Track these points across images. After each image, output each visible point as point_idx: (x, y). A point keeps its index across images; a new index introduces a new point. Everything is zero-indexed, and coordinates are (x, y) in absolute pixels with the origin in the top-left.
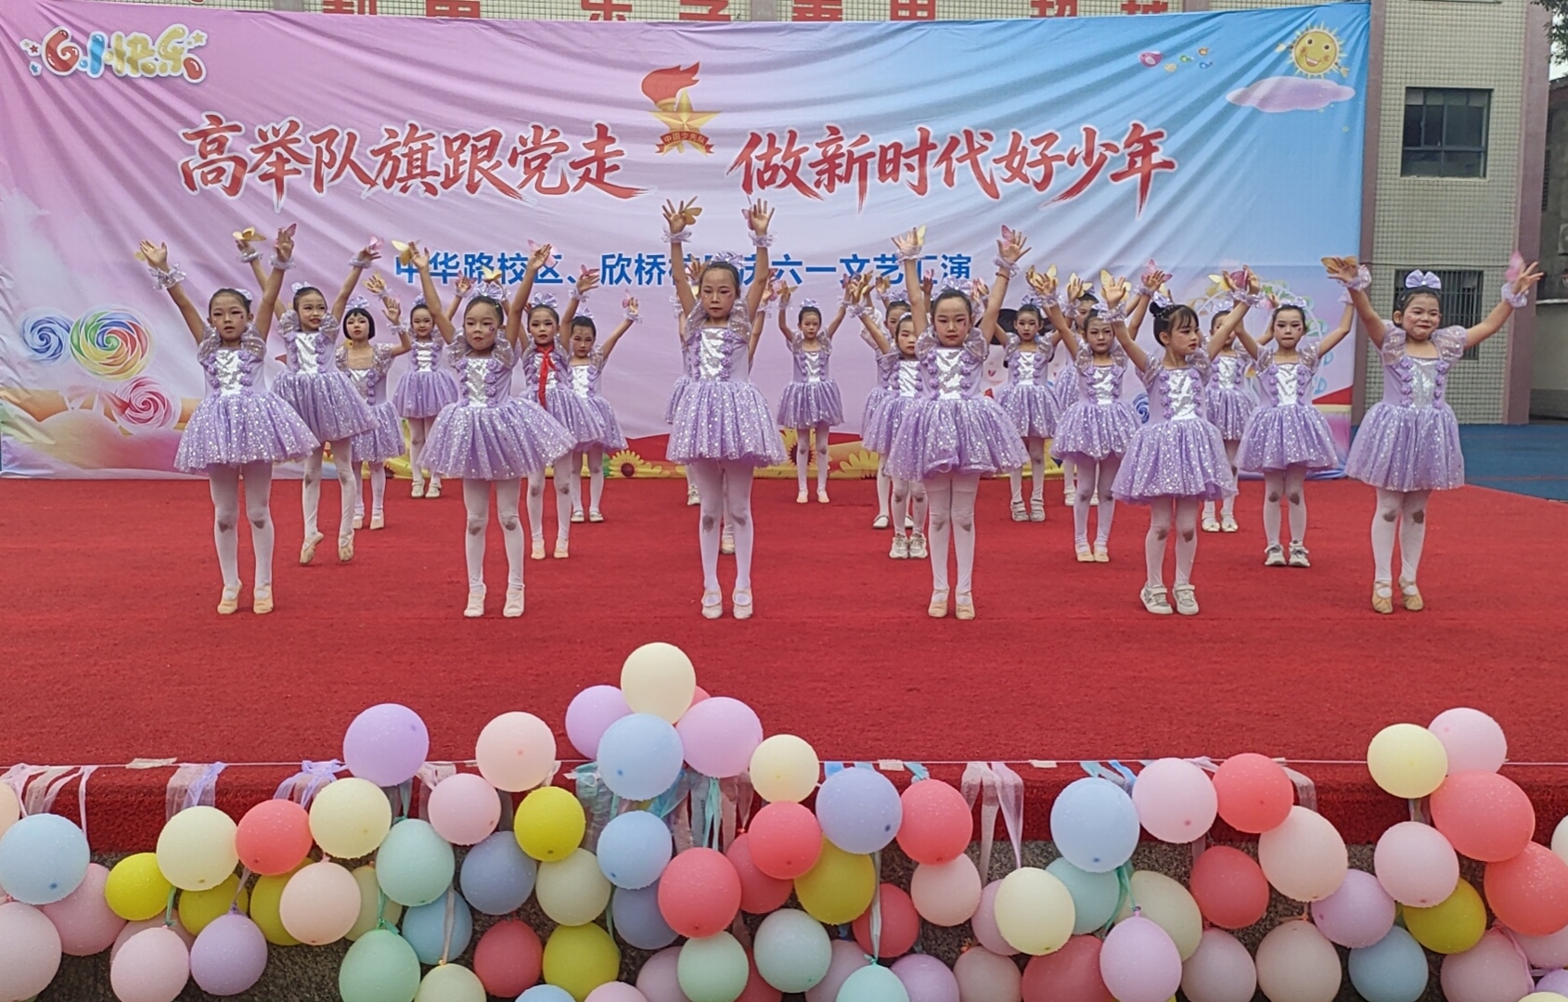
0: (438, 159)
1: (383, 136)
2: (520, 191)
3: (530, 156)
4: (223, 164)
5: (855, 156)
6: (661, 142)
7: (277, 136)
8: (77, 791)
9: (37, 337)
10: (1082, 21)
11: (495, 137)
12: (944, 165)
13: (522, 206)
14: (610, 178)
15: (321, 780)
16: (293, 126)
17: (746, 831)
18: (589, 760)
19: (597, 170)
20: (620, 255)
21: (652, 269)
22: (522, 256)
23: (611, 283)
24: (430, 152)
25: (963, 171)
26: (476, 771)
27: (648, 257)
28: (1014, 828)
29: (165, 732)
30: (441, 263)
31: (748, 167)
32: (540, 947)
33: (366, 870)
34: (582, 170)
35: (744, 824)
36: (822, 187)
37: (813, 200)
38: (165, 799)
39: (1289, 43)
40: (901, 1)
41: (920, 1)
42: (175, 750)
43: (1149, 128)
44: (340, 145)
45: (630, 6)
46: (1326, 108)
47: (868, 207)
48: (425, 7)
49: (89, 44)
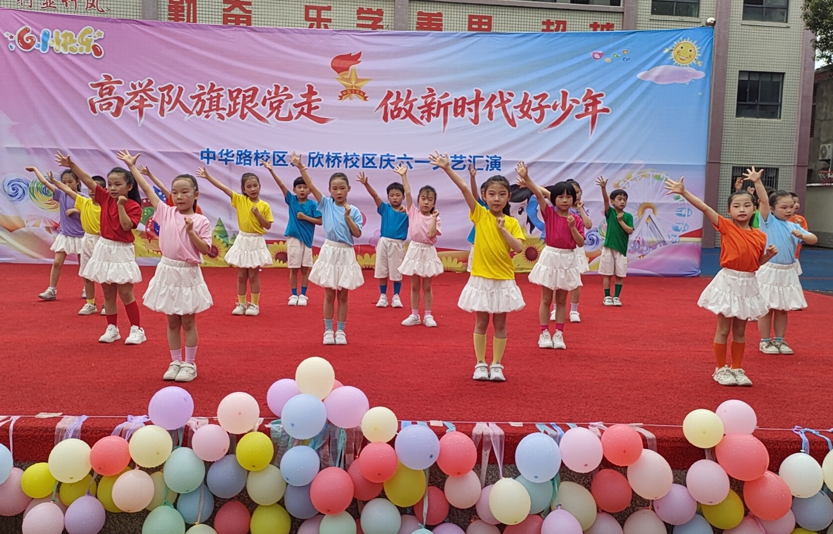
0: (226, 102)
1: (197, 89)
2: (267, 119)
3: (273, 100)
4: (111, 101)
5: (442, 104)
6: (341, 95)
7: (141, 87)
8: (9, 430)
9: (11, 189)
10: (568, 34)
11: (255, 90)
12: (488, 109)
13: (268, 126)
14: (314, 113)
15: (138, 426)
16: (150, 83)
17: (359, 456)
19: (307, 109)
20: (318, 152)
21: (335, 159)
22: (267, 152)
23: (313, 166)
24: (221, 98)
25: (498, 112)
26: (217, 423)
27: (333, 154)
28: (499, 457)
29: (58, 399)
30: (225, 154)
31: (386, 108)
32: (249, 516)
33: (159, 473)
34: (299, 109)
36: (424, 119)
37: (419, 126)
38: (54, 435)
39: (671, 48)
40: (474, 20)
41: (483, 20)
42: (63, 409)
43: (596, 92)
44: (174, 93)
45: (331, 20)
46: (689, 82)
47: (448, 130)
48: (222, 17)
49: (41, 36)
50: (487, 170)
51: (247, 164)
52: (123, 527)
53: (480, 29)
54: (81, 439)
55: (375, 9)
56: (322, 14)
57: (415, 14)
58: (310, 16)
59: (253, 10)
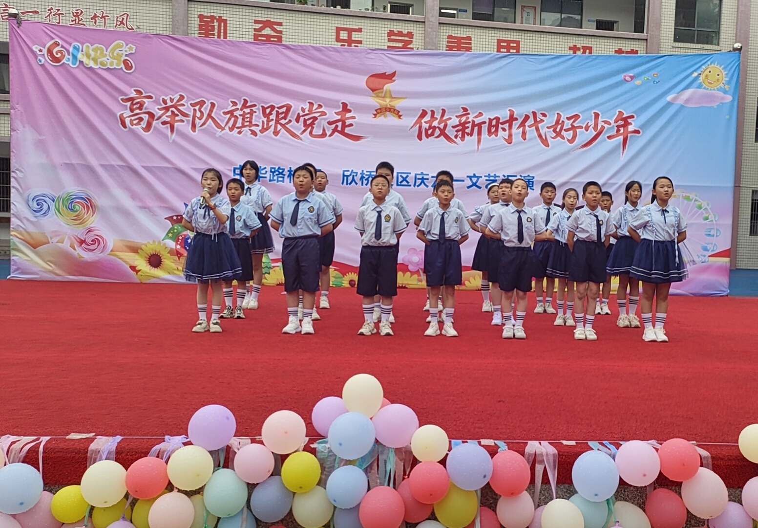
0: (258, 118)
1: (229, 105)
2: (301, 136)
3: (306, 117)
4: (142, 116)
5: (476, 123)
6: (375, 113)
7: (172, 102)
8: (38, 451)
9: (35, 204)
10: (594, 57)
11: (289, 108)
13: (302, 144)
14: (348, 130)
15: (175, 447)
16: (182, 97)
17: (408, 477)
18: (324, 437)
19: (341, 128)
20: (352, 170)
21: (369, 178)
23: (347, 184)
24: (254, 114)
25: (531, 132)
26: (261, 442)
27: (367, 172)
28: (552, 477)
29: (89, 419)
31: (420, 127)
33: (197, 497)
34: (334, 125)
35: (407, 473)
36: (458, 138)
37: (453, 145)
38: (87, 456)
39: (700, 72)
40: (502, 44)
41: (512, 45)
42: (95, 429)
43: (627, 113)
44: (206, 108)
45: (361, 41)
46: (717, 106)
47: (482, 150)
48: (253, 37)
49: (71, 49)
51: (281, 181)
54: (116, 461)
55: (405, 32)
56: (353, 36)
57: (445, 37)
58: (341, 38)
59: (284, 30)
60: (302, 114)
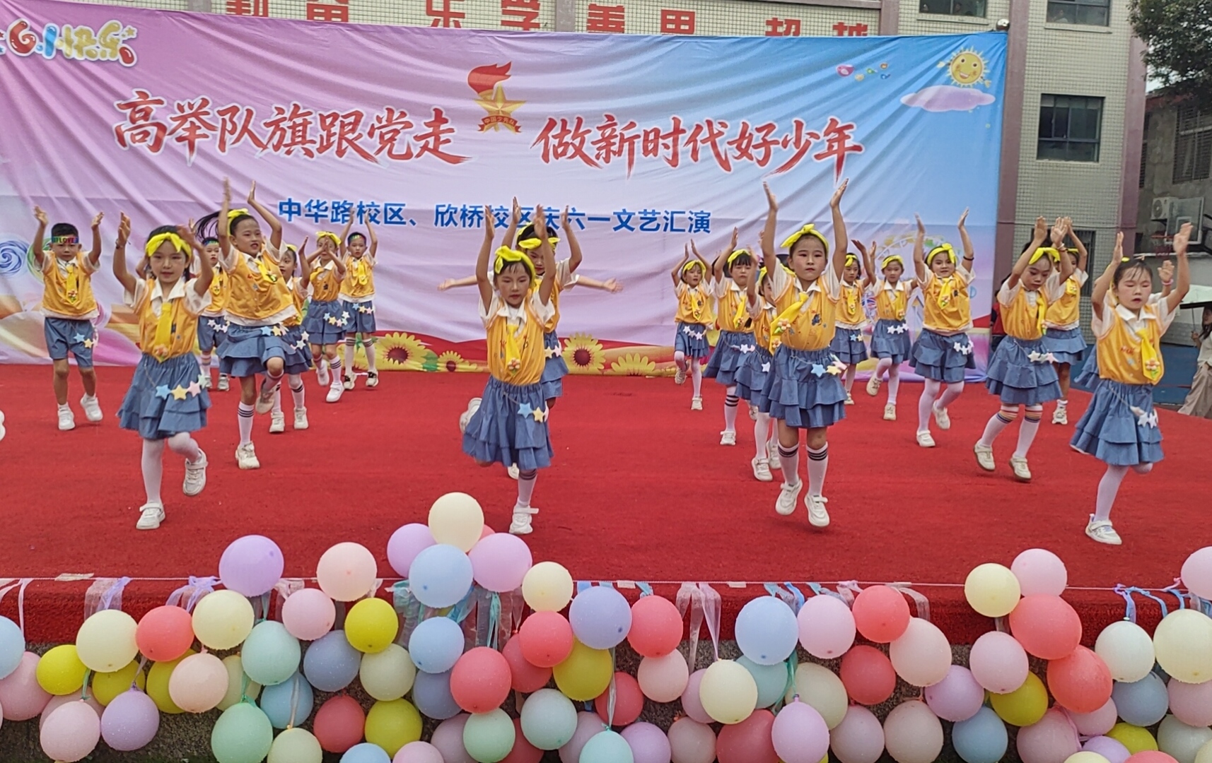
0: (315, 131)
1: (273, 113)
2: (377, 157)
4: (149, 129)
5: (626, 137)
6: (482, 123)
7: (191, 109)
8: (17, 597)
9: (1, 255)
10: (799, 41)
11: (358, 115)
12: (691, 144)
13: (379, 168)
14: (443, 148)
15: (203, 591)
16: (205, 103)
17: (519, 632)
18: (403, 578)
19: (434, 144)
20: (450, 205)
21: (473, 216)
22: (376, 204)
23: (442, 225)
24: (309, 126)
26: (316, 586)
27: (471, 207)
28: (714, 630)
29: (85, 554)
30: (314, 207)
31: (546, 144)
32: (363, 717)
33: (234, 658)
34: (422, 142)
35: (517, 626)
36: (601, 159)
37: (594, 168)
38: (84, 603)
39: (948, 61)
40: (668, 17)
41: (683, 18)
42: (94, 569)
43: (843, 122)
44: (240, 118)
45: (464, 14)
46: (974, 110)
47: (634, 175)
48: (306, 8)
49: (44, 33)
50: (690, 231)
52: (183, 734)
53: (677, 30)
54: (123, 610)
56: (452, 6)
57: (586, 7)
58: (434, 9)
60: (377, 125)
